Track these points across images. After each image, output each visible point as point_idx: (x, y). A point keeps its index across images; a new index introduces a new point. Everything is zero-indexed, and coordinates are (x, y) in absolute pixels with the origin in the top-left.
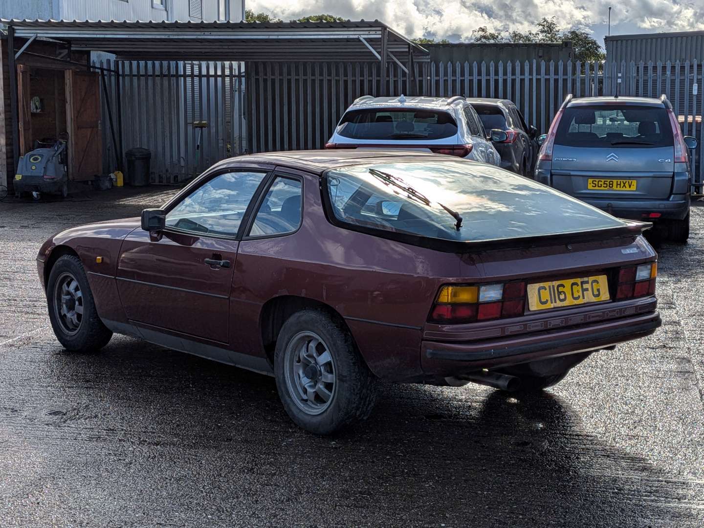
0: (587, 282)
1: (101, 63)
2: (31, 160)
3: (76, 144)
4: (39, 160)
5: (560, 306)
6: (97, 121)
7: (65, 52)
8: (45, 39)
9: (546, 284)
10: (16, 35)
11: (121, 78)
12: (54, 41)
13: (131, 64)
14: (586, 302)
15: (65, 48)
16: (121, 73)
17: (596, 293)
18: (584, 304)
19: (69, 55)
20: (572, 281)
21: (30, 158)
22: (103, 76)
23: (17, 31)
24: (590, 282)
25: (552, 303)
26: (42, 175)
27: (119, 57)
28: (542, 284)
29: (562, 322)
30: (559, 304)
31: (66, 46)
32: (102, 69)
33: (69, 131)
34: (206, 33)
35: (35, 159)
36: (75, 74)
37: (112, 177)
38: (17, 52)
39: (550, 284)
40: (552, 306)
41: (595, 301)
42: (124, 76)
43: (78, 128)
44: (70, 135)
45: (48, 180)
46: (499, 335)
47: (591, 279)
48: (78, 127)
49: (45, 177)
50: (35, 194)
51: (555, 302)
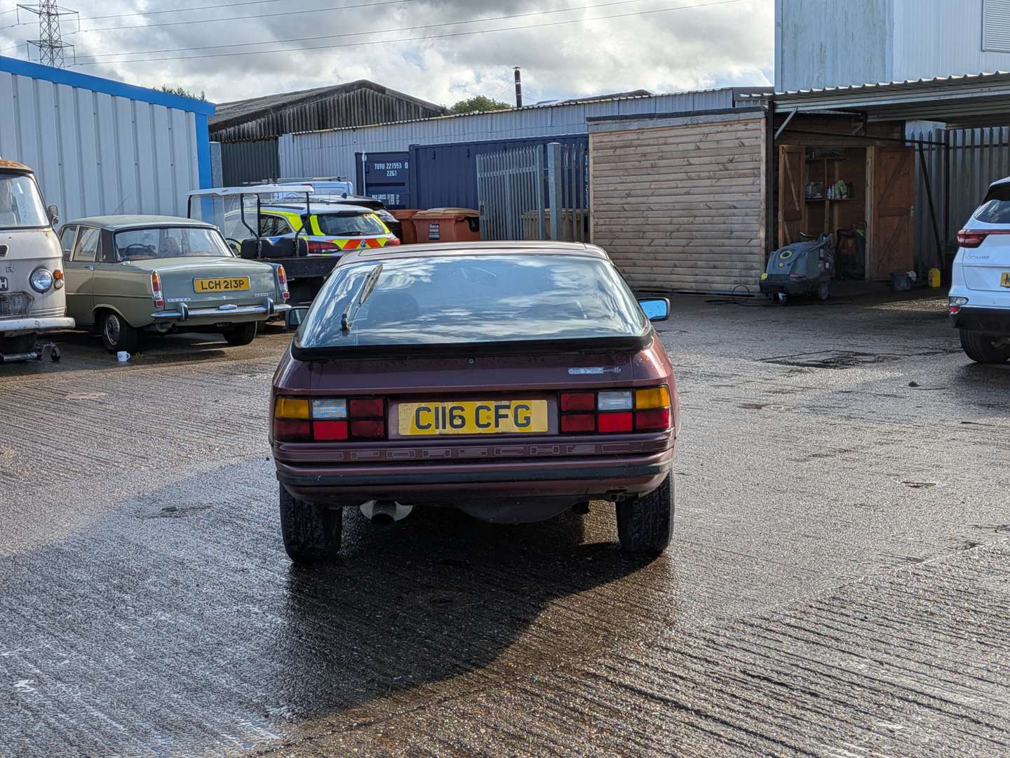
0: (508, 407)
1: (921, 135)
2: (781, 256)
3: (875, 235)
4: (789, 256)
5: (451, 433)
6: (909, 207)
7: (861, 125)
8: (827, 112)
9: (432, 405)
10: (778, 111)
11: (951, 151)
12: (838, 113)
13: (964, 133)
14: (500, 431)
15: (860, 121)
16: (951, 144)
17: (521, 420)
18: (497, 433)
19: (864, 128)
20: (479, 404)
21: (780, 254)
22: (921, 150)
23: (780, 106)
24: (513, 408)
25: (437, 427)
26: (788, 273)
27: (950, 125)
28: (423, 405)
29: (447, 453)
30: (449, 430)
31: (862, 118)
32: (921, 143)
33: (868, 219)
34: (984, 89)
35: (786, 255)
36: (879, 151)
37: (910, 276)
38: (777, 130)
39: (440, 405)
40: (437, 432)
41: (518, 431)
42: (955, 148)
43: (880, 216)
44: (868, 223)
45: (794, 280)
46: (342, 459)
47: (515, 403)
48: (880, 214)
49: (791, 275)
50: (780, 295)
51: (444, 427)
